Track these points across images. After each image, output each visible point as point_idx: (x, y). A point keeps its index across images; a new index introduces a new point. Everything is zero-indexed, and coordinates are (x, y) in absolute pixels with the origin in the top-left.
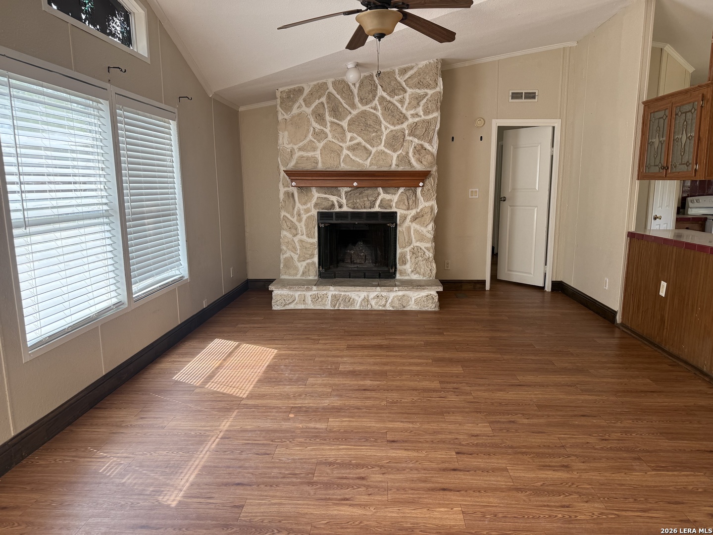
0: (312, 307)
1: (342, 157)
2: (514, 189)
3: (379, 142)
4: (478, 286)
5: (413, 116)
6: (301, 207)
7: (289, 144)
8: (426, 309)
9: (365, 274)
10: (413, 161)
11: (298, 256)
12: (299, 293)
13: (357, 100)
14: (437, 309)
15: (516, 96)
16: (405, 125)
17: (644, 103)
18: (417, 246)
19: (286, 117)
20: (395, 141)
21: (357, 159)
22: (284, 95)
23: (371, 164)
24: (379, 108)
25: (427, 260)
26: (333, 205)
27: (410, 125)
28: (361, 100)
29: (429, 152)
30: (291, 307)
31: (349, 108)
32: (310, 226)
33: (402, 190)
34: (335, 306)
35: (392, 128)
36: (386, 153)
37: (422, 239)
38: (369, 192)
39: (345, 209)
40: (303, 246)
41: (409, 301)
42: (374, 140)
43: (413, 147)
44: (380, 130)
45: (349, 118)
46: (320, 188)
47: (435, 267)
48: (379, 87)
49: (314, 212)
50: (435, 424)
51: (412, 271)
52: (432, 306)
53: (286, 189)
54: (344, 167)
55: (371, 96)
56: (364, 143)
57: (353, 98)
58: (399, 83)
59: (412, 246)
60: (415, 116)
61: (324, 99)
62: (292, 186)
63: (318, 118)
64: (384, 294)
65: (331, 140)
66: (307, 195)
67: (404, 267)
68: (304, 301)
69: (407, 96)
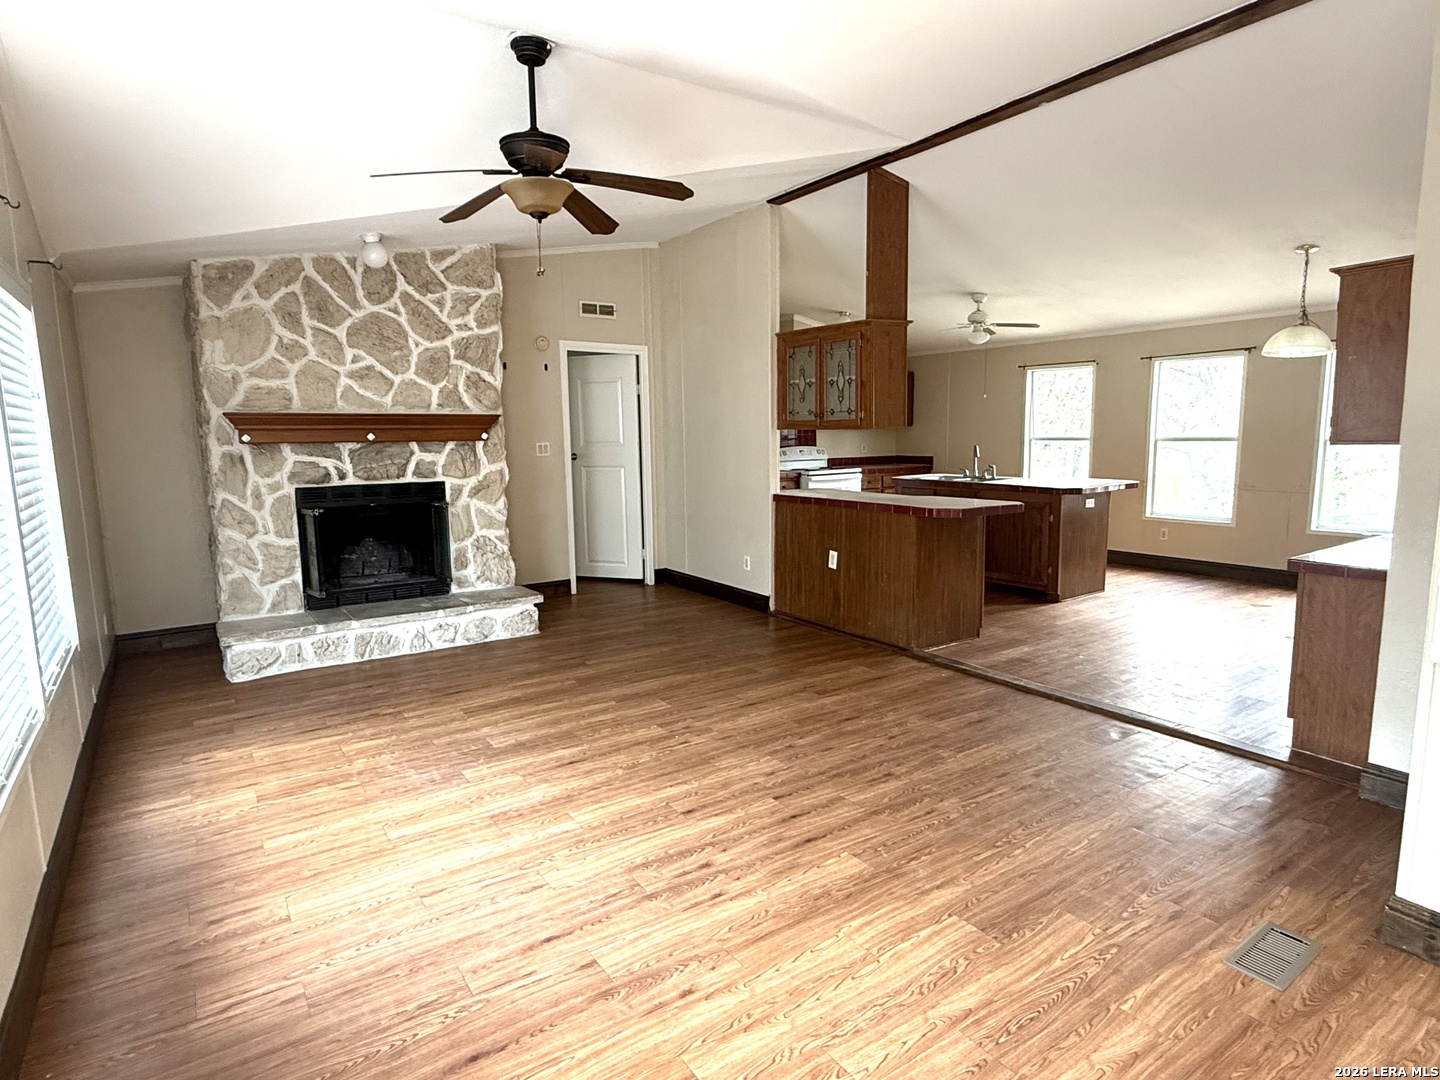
0: (317, 665)
1: (339, 391)
2: (587, 442)
3: (406, 365)
4: (562, 589)
5: (460, 327)
6: (260, 481)
7: (228, 363)
8: (521, 634)
9: (395, 592)
10: (466, 398)
11: (259, 574)
12: (288, 642)
13: (360, 294)
14: (538, 632)
15: (589, 309)
16: (448, 342)
17: (777, 335)
18: (482, 536)
19: (217, 313)
20: (434, 367)
21: (369, 394)
22: (213, 273)
23: (395, 403)
24: (402, 309)
25: (501, 556)
26: (328, 475)
27: (457, 341)
28: (369, 295)
29: (490, 386)
30: (273, 671)
31: (346, 307)
32: (283, 516)
33: (451, 445)
34: (363, 655)
35: (427, 344)
36: (420, 385)
37: (490, 523)
38: (394, 449)
39: (351, 480)
40: (271, 554)
41: (493, 626)
42: (396, 363)
43: (464, 376)
44: (408, 347)
45: (348, 323)
46: (298, 443)
47: (514, 567)
48: (400, 277)
49: (290, 490)
50: (713, 776)
51: (478, 578)
52: (530, 629)
53: (226, 448)
54: (343, 407)
55: (386, 289)
56: (379, 367)
57: (354, 290)
58: (433, 273)
59: (474, 537)
60: (465, 328)
61: (296, 287)
62: (242, 442)
63: (287, 319)
64: (450, 620)
65: (316, 359)
66: (272, 459)
67: (464, 572)
68: (299, 655)
69: (448, 295)
